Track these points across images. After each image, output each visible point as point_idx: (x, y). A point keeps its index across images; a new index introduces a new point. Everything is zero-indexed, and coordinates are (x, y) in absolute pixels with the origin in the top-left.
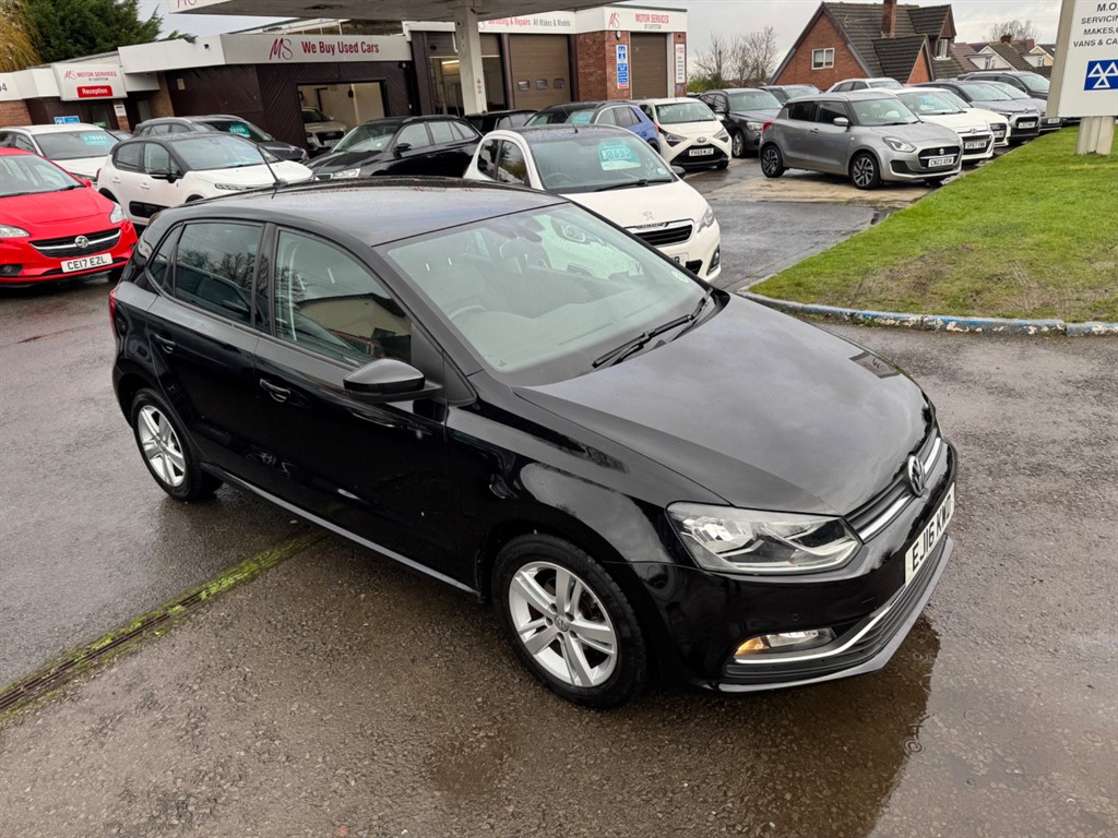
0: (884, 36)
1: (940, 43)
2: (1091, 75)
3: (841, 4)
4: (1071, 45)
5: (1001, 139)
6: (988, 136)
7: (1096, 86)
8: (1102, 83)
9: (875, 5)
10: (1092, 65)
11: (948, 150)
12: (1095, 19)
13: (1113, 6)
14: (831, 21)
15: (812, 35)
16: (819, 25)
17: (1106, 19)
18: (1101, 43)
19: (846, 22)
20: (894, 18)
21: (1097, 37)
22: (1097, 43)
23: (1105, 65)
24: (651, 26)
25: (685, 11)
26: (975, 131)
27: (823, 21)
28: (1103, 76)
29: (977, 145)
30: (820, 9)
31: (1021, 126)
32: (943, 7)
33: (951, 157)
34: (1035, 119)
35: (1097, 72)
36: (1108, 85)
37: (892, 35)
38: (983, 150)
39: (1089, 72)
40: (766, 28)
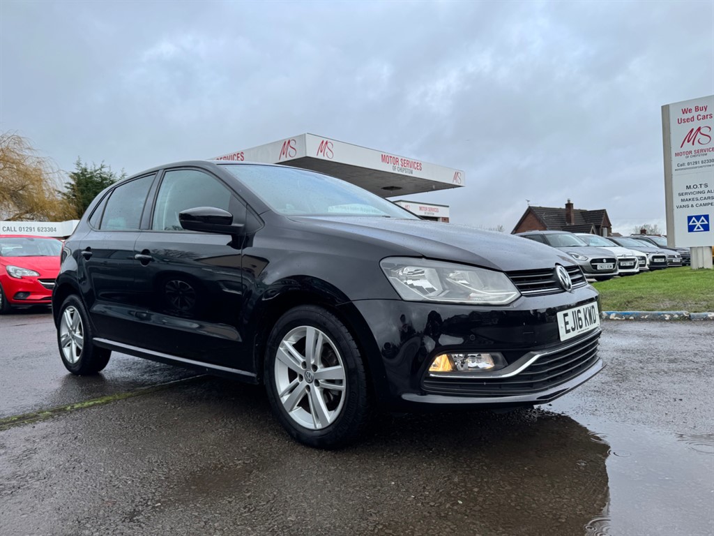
0: (568, 225)
1: (602, 230)
2: (691, 224)
3: (540, 207)
4: (675, 208)
5: (644, 265)
6: (634, 259)
7: (695, 230)
8: (698, 228)
9: (560, 209)
10: (690, 218)
11: (609, 261)
12: (686, 194)
13: (695, 187)
14: (535, 216)
15: (524, 223)
16: (528, 218)
17: (692, 193)
18: (692, 206)
19: (544, 216)
20: (572, 215)
21: (690, 203)
22: (690, 206)
23: (698, 218)
24: (428, 214)
25: (448, 206)
26: (625, 256)
27: (530, 216)
28: (698, 224)
29: (628, 264)
30: (528, 210)
31: (656, 260)
32: (601, 210)
33: (611, 264)
34: (664, 257)
35: (694, 222)
36: (702, 229)
37: (573, 224)
38: (632, 266)
39: (689, 223)
40: (498, 226)
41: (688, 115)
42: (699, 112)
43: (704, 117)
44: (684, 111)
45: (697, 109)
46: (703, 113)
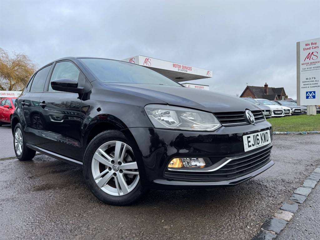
0: (265, 94)
1: (282, 97)
2: (307, 95)
3: (253, 86)
4: (301, 88)
6: (282, 110)
7: (309, 98)
8: (311, 97)
9: (262, 87)
10: (307, 93)
11: (267, 111)
12: (306, 82)
13: (310, 79)
14: (250, 90)
15: (245, 93)
16: (247, 91)
17: (309, 82)
18: (308, 87)
19: (254, 90)
20: (267, 90)
21: (307, 86)
22: (307, 87)
23: (311, 92)
25: (208, 86)
26: (278, 109)
27: (248, 91)
28: (311, 95)
29: (279, 112)
30: (247, 87)
31: (296, 111)
32: (281, 88)
33: (268, 112)
34: (300, 110)
35: (309, 94)
36: (312, 98)
37: (268, 94)
38: (281, 114)
39: (306, 94)
41: (308, 47)
42: (313, 45)
43: (315, 48)
44: (306, 45)
45: (312, 44)
46: (314, 46)
